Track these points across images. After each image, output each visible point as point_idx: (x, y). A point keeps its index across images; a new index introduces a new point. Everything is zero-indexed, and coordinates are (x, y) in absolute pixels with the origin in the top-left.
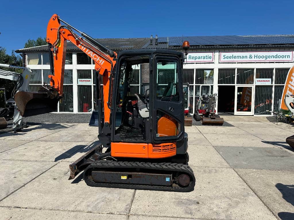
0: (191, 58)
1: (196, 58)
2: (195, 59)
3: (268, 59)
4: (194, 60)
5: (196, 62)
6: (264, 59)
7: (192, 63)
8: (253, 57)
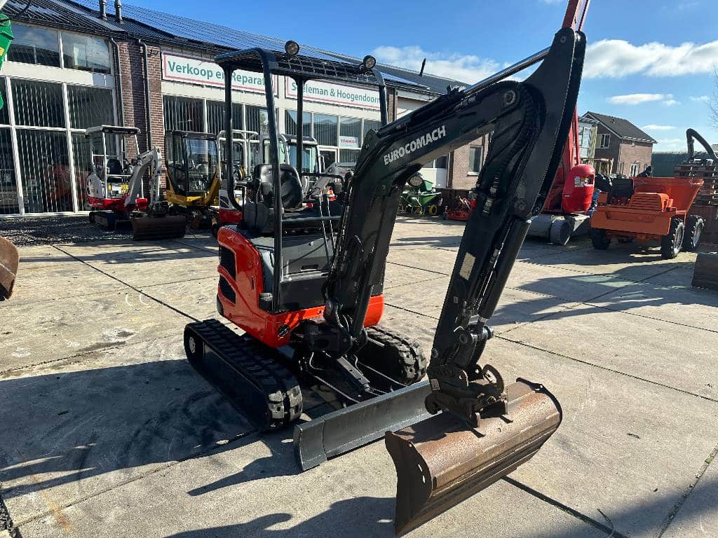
0: (236, 77)
1: (245, 79)
2: (243, 82)
3: (355, 102)
5: (245, 90)
6: (349, 100)
7: (238, 91)
8: (336, 94)
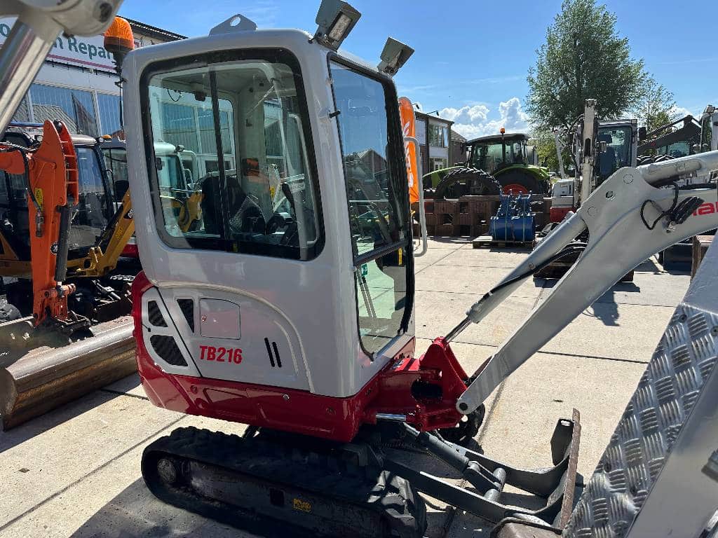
0: (77, 46)
1: (93, 51)
2: (90, 53)
4: (86, 58)
5: (94, 68)
7: (83, 69)
